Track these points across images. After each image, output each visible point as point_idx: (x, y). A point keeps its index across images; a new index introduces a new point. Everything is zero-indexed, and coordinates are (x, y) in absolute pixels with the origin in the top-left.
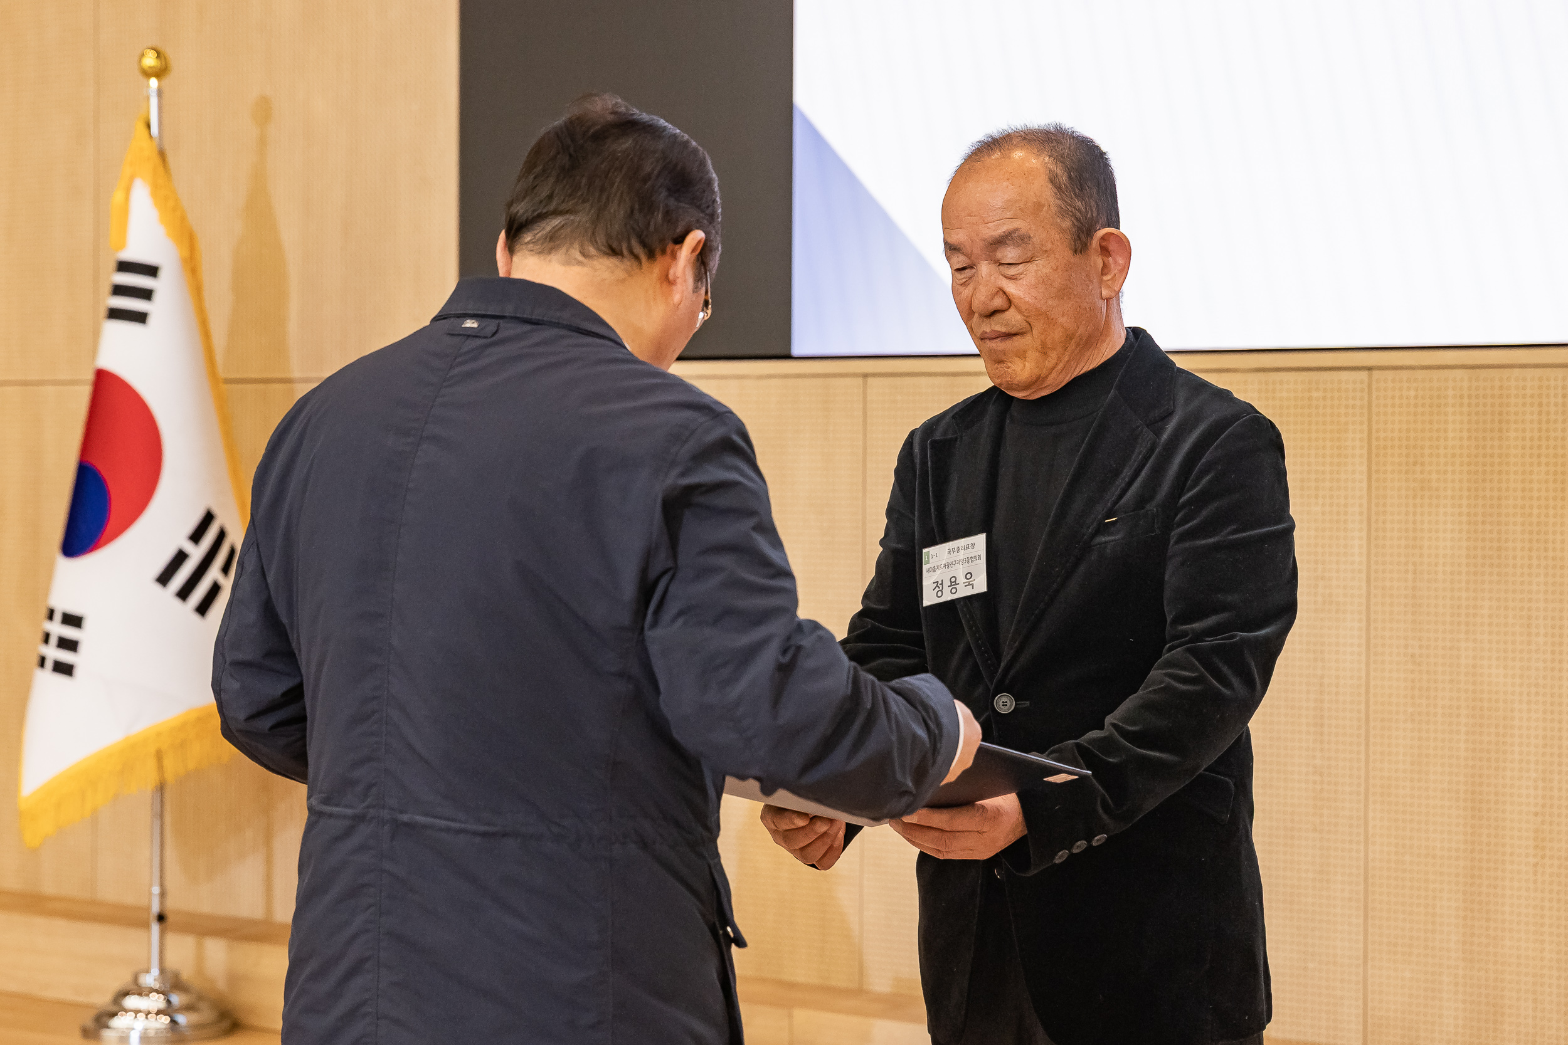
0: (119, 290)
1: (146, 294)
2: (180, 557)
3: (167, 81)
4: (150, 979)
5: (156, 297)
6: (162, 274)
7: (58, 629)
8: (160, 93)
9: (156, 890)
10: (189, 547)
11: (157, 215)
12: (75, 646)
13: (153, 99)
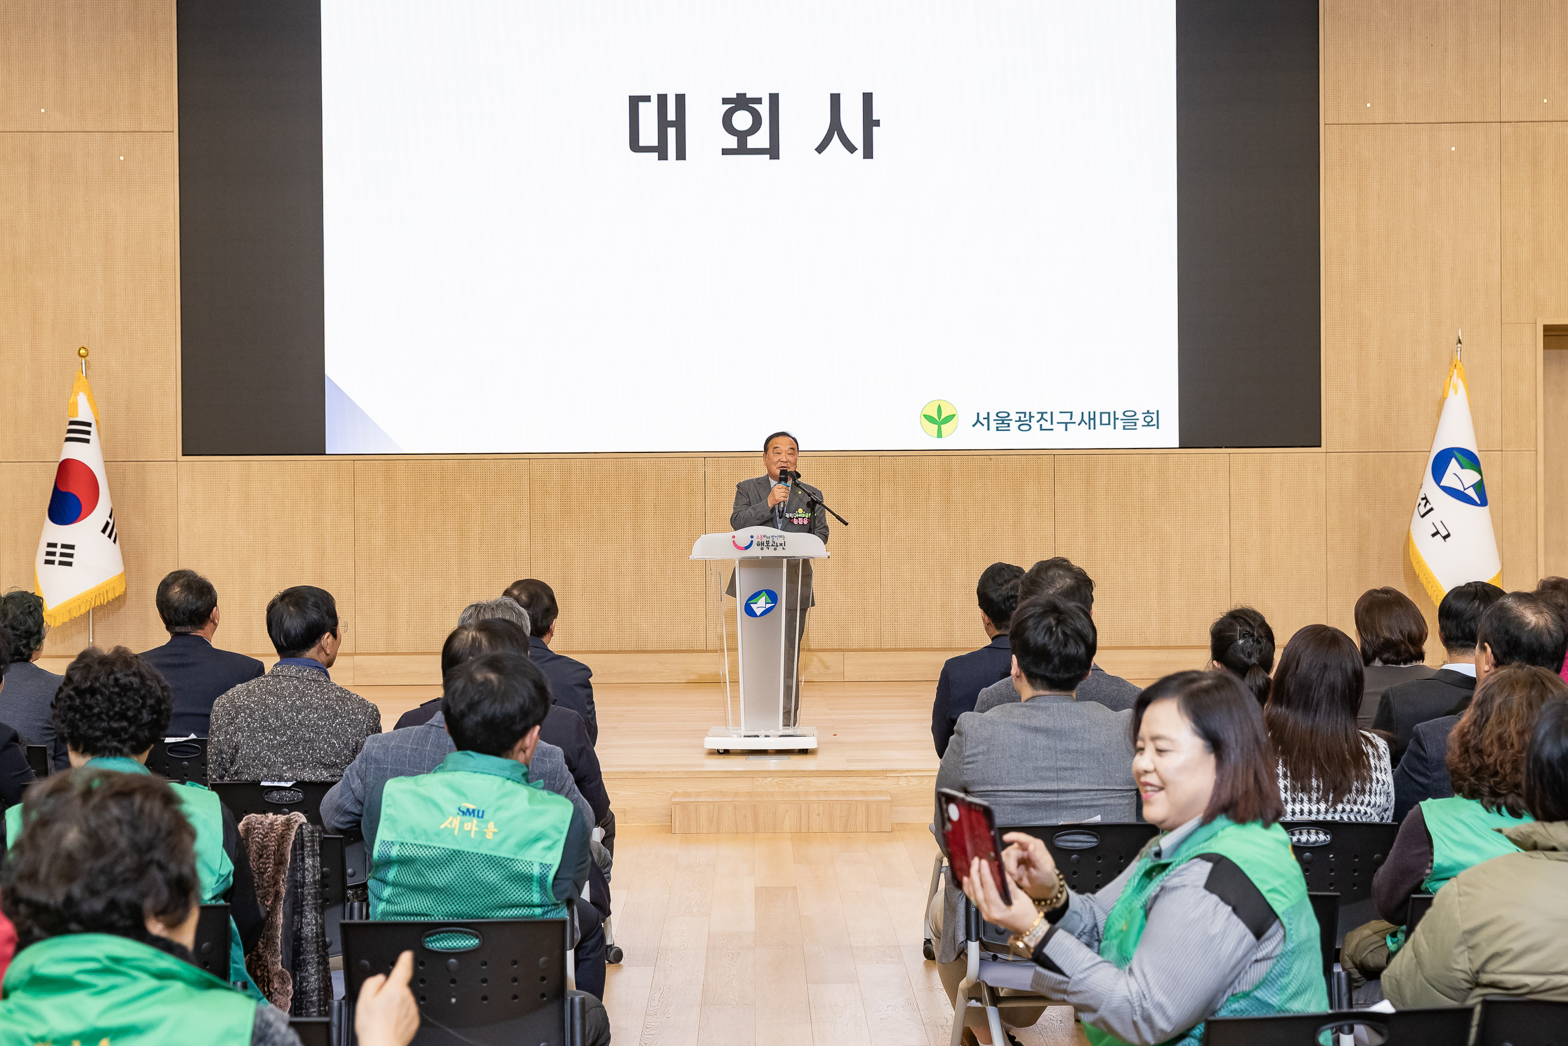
0: (70, 431)
1: (88, 433)
2: (108, 523)
3: (87, 358)
5: (92, 433)
6: (92, 425)
7: (58, 550)
8: (86, 363)
10: (110, 520)
11: (88, 405)
12: (71, 556)
13: (84, 365)
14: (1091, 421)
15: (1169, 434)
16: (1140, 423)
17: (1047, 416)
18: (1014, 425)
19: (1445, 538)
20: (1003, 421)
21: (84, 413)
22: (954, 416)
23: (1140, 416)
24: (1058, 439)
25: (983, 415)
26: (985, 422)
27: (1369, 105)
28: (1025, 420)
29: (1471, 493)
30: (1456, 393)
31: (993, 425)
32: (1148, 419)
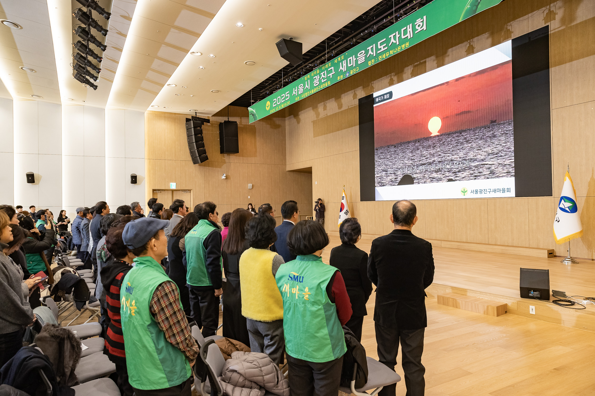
0: (342, 198)
14: (495, 191)
15: (513, 194)
16: (506, 191)
17: (486, 190)
18: (479, 192)
20: (477, 191)
21: (344, 195)
22: (466, 191)
23: (506, 189)
24: (488, 195)
25: (473, 190)
26: (473, 192)
28: (481, 191)
31: (475, 193)
32: (508, 190)
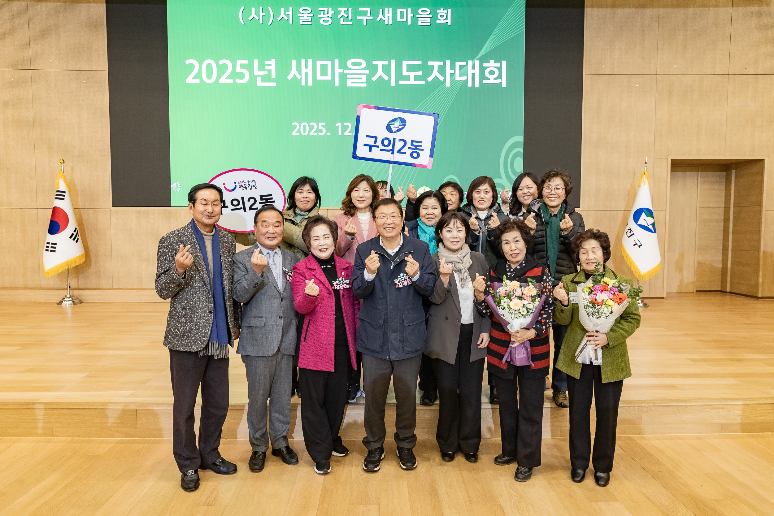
0: (57, 195)
1: (64, 196)
4: (68, 296)
5: (66, 196)
6: (66, 192)
7: (50, 245)
8: (63, 166)
9: (68, 283)
10: (74, 233)
11: (64, 184)
12: (55, 248)
13: (62, 167)
19: (639, 246)
21: (62, 187)
27: (603, 67)
29: (651, 227)
30: (645, 185)
